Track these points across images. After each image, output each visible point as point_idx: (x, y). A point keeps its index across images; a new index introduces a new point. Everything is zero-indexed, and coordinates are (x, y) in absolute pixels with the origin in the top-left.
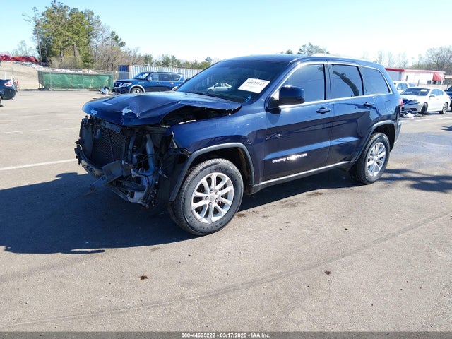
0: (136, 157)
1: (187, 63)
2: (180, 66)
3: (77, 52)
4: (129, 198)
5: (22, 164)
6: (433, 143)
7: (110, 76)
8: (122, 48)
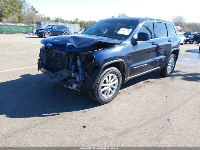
0: (74, 67)
1: (67, 21)
2: (64, 22)
3: (15, 15)
4: (70, 87)
5: (3, 70)
6: (185, 57)
7: (32, 27)
8: (37, 14)
